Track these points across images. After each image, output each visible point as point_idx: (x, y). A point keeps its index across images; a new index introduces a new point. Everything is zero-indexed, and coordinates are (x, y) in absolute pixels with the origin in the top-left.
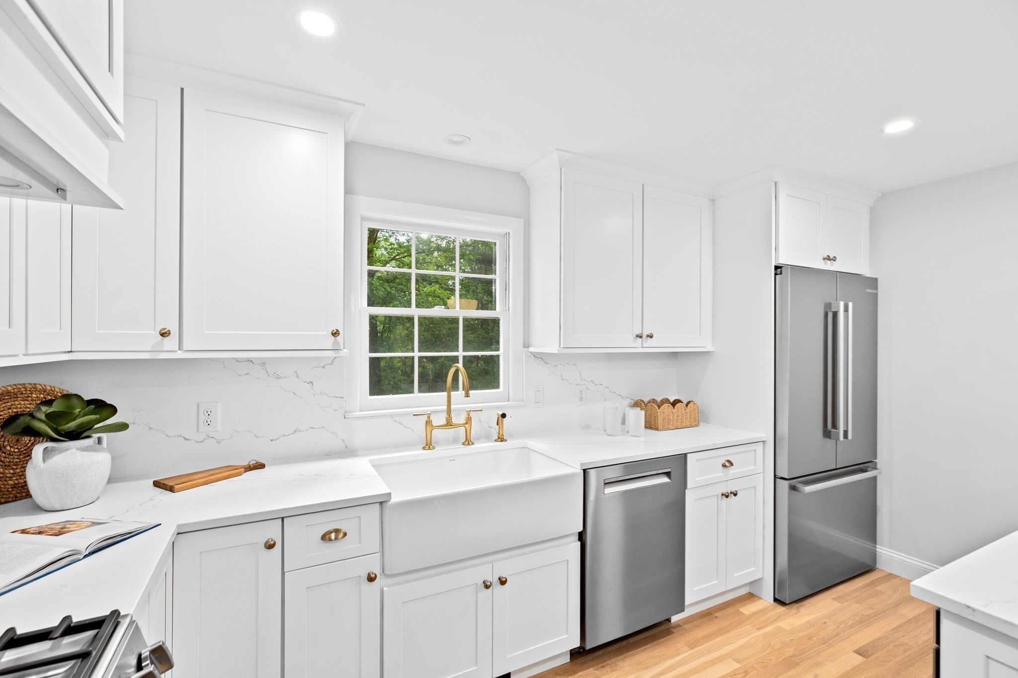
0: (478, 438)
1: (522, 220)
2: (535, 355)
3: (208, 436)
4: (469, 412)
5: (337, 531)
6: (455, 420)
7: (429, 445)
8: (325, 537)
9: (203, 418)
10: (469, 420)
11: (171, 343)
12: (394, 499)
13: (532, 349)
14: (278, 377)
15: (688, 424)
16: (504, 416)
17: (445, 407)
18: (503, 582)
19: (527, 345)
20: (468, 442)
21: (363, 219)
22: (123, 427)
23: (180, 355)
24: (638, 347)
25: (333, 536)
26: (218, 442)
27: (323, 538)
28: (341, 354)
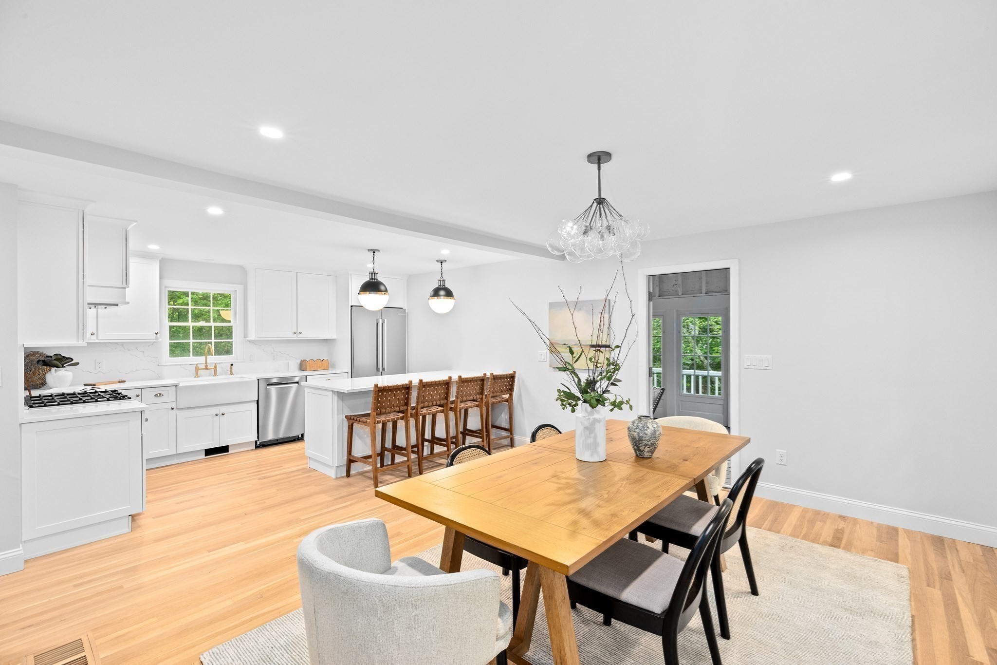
0: (221, 374)
1: (243, 286)
2: (250, 341)
3: (100, 372)
4: (215, 364)
5: (160, 394)
6: (209, 367)
7: (197, 375)
8: (156, 395)
9: (97, 365)
10: (216, 367)
11: (94, 337)
12: (180, 385)
13: (247, 339)
14: (129, 350)
15: (323, 369)
16: (232, 365)
17: (205, 362)
18: (223, 414)
19: (245, 337)
20: (215, 374)
21: (166, 287)
22: (77, 364)
23: (97, 341)
24: (295, 337)
25: (158, 395)
26: (104, 374)
27: (155, 396)
28: (159, 340)
